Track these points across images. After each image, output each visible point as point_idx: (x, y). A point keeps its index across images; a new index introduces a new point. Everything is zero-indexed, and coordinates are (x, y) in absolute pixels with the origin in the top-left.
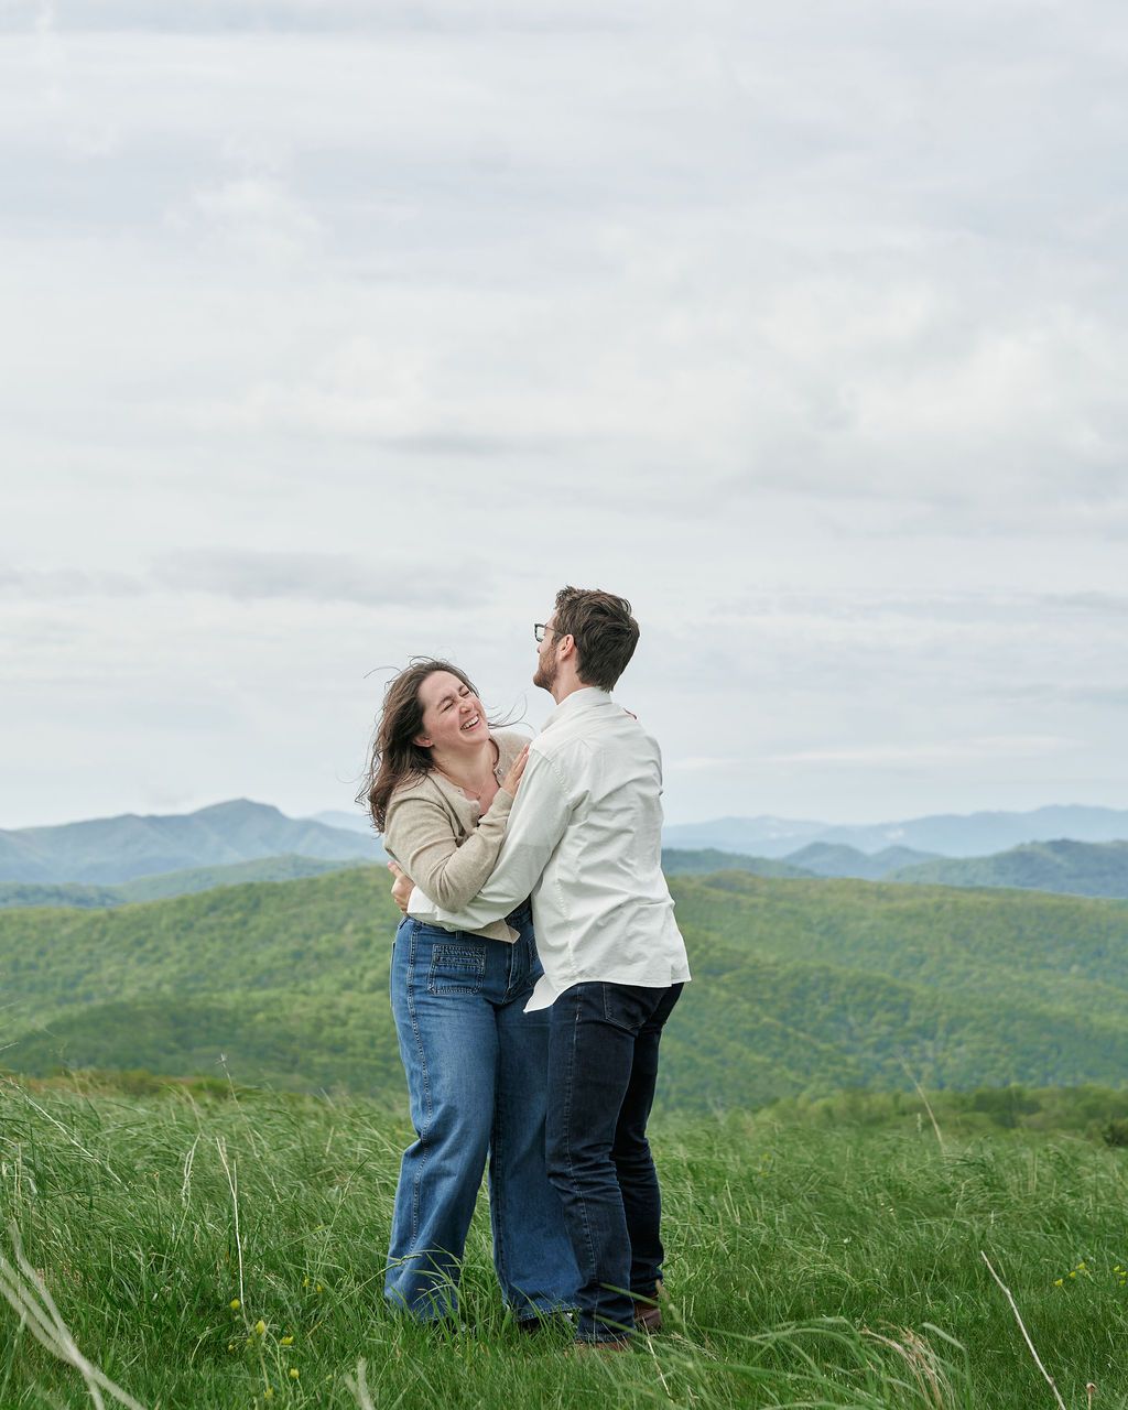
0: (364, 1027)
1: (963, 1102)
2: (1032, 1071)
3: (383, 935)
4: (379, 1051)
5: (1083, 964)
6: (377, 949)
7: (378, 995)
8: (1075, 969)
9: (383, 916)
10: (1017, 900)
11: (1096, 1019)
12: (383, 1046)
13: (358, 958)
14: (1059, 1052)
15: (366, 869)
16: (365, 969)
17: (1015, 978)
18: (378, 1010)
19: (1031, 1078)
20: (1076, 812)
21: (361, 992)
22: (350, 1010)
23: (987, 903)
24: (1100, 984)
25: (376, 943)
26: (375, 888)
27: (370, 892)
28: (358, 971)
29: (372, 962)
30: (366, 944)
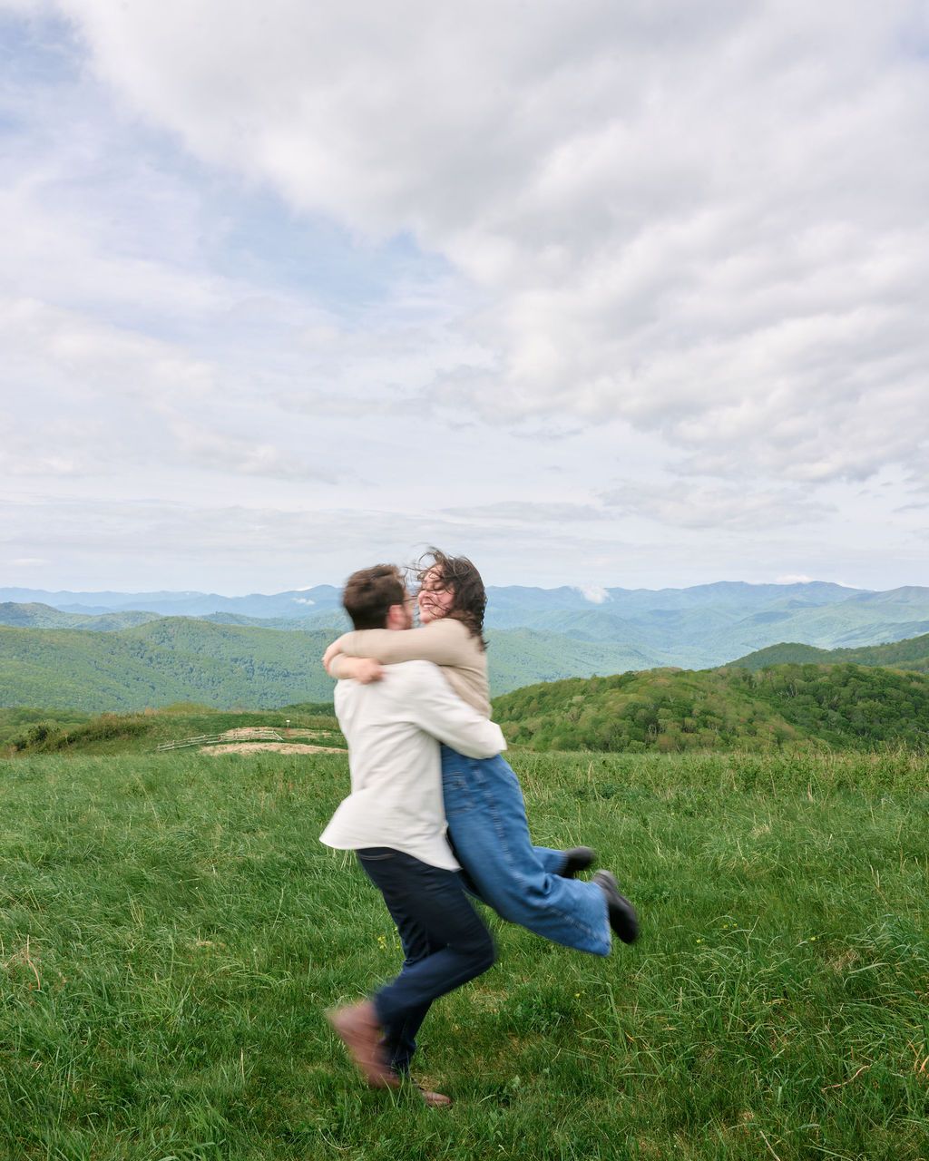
8: (15, 657)
20: (15, 590)
24: (26, 663)
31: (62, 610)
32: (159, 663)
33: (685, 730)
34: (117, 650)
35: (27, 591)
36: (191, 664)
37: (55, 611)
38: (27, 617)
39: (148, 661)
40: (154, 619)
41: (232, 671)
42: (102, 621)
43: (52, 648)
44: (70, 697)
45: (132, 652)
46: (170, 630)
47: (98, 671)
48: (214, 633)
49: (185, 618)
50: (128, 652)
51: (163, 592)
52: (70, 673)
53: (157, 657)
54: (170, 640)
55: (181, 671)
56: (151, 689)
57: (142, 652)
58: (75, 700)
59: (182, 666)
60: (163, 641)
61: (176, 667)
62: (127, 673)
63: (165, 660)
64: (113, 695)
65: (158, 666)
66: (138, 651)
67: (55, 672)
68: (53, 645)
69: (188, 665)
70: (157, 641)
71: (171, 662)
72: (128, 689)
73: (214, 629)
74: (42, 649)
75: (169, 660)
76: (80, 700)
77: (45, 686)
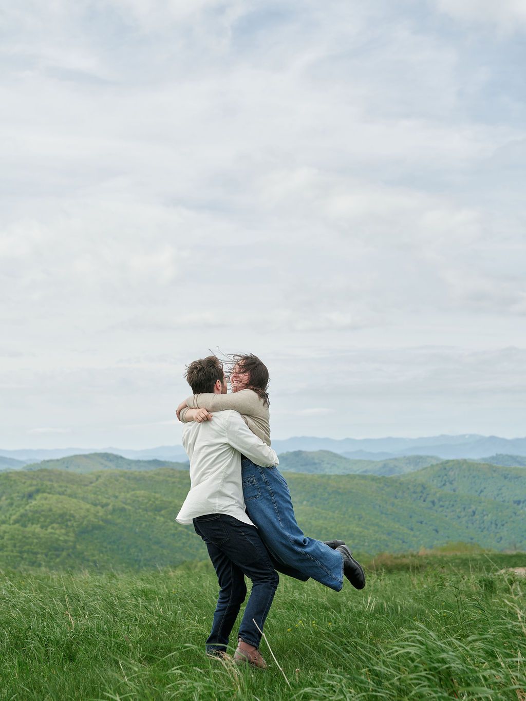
0: (11, 539)
3: (18, 500)
4: (18, 549)
5: (308, 501)
6: (16, 506)
7: (17, 526)
8: (305, 503)
9: (18, 492)
11: (314, 523)
12: (20, 547)
13: (8, 510)
15: (11, 473)
16: (11, 515)
18: (17, 532)
20: (304, 439)
21: (10, 525)
22: (5, 532)
24: (315, 509)
25: (15, 504)
26: (15, 480)
27: (12, 482)
28: (8, 516)
29: (14, 512)
30: (11, 504)
31: (346, 457)
32: (442, 506)
34: (400, 494)
35: (314, 439)
36: (473, 508)
37: (340, 457)
38: (315, 464)
39: (430, 505)
40: (434, 462)
41: (515, 513)
42: (385, 466)
43: (339, 494)
44: (356, 541)
45: (414, 496)
46: (451, 473)
47: (383, 515)
48: (495, 475)
49: (465, 461)
50: (410, 496)
51: (442, 436)
52: (356, 517)
53: (440, 500)
54: (451, 483)
55: (463, 514)
56: (434, 532)
57: (424, 495)
58: (362, 543)
59: (464, 509)
60: (444, 485)
61: (458, 510)
62: (411, 517)
63: (447, 503)
64: (398, 539)
65: (440, 509)
66: (420, 494)
67: (342, 516)
68: (340, 490)
69: (470, 508)
70: (439, 485)
71: (453, 506)
72: (412, 533)
73: (495, 471)
74: (330, 494)
75: (452, 503)
76: (366, 544)
77: (333, 530)
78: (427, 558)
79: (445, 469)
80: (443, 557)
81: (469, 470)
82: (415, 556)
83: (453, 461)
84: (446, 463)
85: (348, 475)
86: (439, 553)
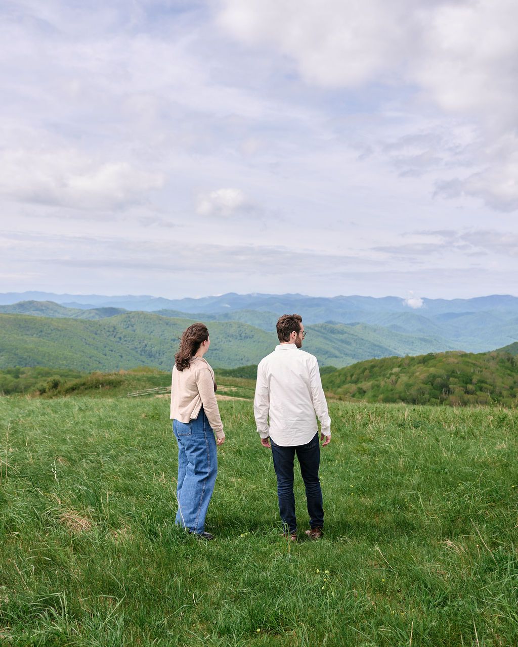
1: (3, 372)
2: (22, 363)
5: (37, 334)
8: (35, 335)
10: (19, 317)
11: (40, 349)
14: (30, 358)
17: (18, 338)
19: (22, 365)
20: (36, 293)
23: (10, 318)
24: (42, 339)
31: (65, 306)
32: (125, 341)
33: (467, 392)
34: (99, 332)
35: (43, 294)
36: (146, 342)
37: (60, 306)
38: (43, 310)
39: (118, 340)
40: (123, 312)
41: (172, 347)
43: (58, 330)
45: (108, 333)
46: (133, 320)
47: (87, 345)
48: (161, 322)
49: (142, 313)
50: (106, 333)
51: (129, 295)
52: (69, 346)
53: (125, 336)
54: (132, 326)
55: (139, 346)
56: (120, 357)
57: (115, 333)
58: (72, 363)
59: (140, 343)
60: (128, 327)
61: (136, 344)
62: (105, 347)
63: (129, 339)
64: (96, 361)
65: (125, 343)
66: (112, 333)
67: (60, 345)
68: (59, 328)
69: (143, 342)
70: (124, 327)
71: (133, 341)
72: (105, 357)
73: (160, 320)
74: (52, 330)
75: (132, 339)
76: (75, 364)
77: (54, 354)
78: (125, 376)
79: (129, 317)
80: (135, 375)
81: (144, 319)
82: (117, 375)
83: (135, 312)
84: (130, 313)
85: (65, 319)
86: (133, 373)
